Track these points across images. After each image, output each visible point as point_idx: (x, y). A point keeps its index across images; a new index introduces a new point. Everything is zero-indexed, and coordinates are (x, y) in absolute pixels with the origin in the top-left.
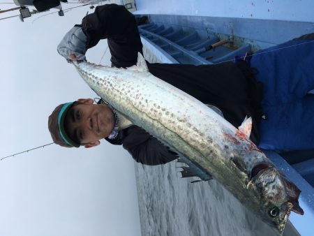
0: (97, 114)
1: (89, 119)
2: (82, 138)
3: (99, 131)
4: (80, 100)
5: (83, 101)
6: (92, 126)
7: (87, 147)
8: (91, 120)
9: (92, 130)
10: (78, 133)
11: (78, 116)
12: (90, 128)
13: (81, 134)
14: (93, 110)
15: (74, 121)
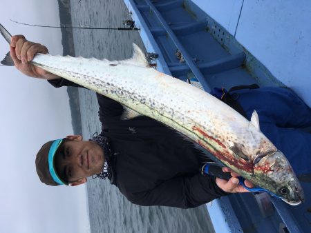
0: (87, 151)
1: (80, 156)
2: (71, 175)
3: (88, 168)
4: (68, 137)
5: (71, 138)
6: (82, 163)
7: (73, 185)
8: (82, 157)
9: (81, 167)
10: (67, 171)
11: (68, 153)
12: (80, 165)
13: (70, 171)
14: (83, 147)
15: (64, 158)
